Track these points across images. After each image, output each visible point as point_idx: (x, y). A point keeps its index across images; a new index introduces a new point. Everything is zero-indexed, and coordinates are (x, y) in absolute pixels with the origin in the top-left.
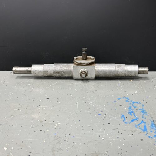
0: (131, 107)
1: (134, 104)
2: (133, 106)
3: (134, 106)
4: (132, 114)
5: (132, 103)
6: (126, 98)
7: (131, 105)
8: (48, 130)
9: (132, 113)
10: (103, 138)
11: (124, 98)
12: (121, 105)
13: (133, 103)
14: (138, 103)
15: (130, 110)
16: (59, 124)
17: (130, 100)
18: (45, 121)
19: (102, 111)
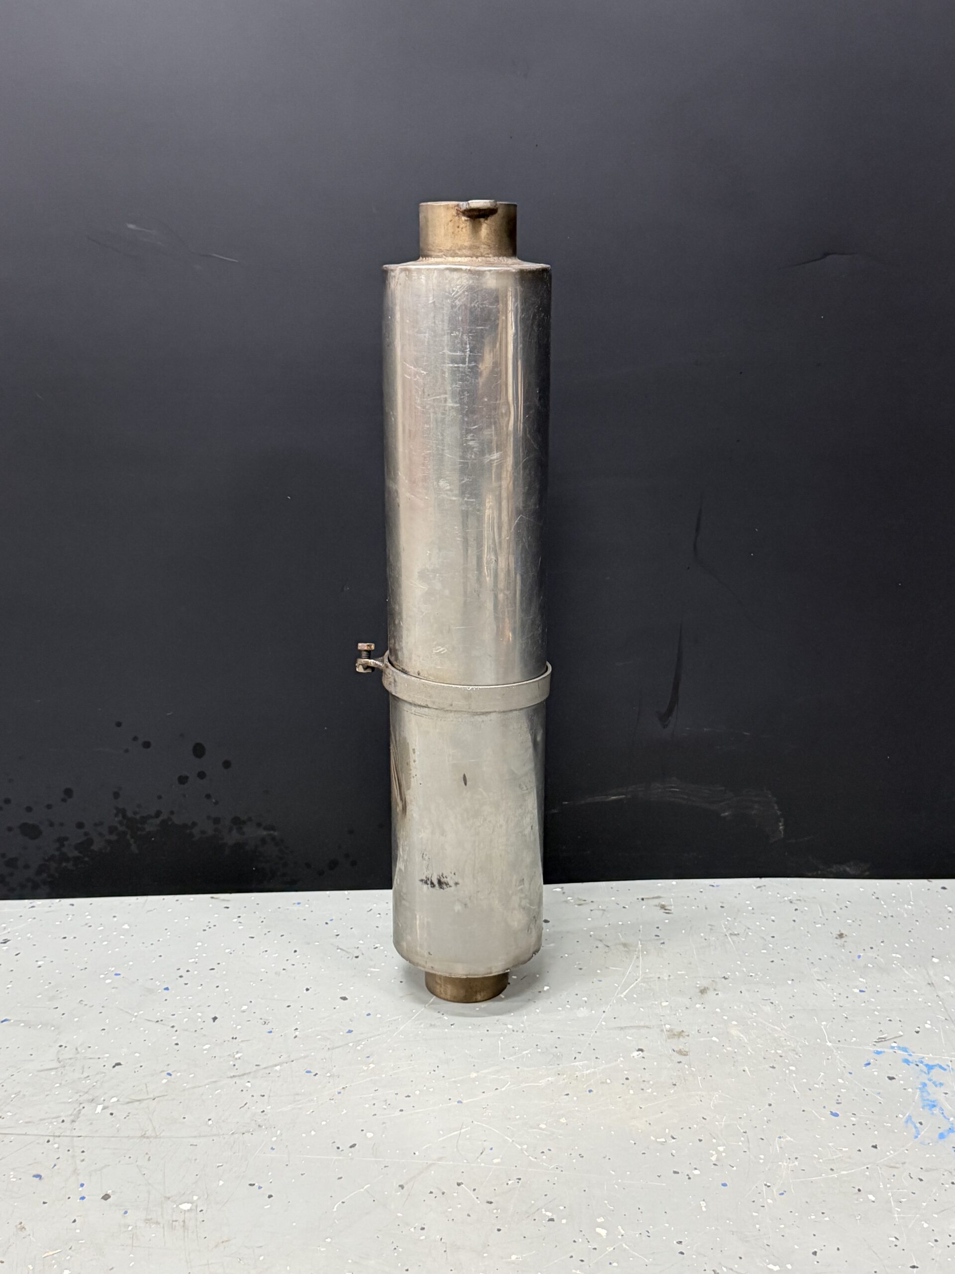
0: (925, 1085)
1: (933, 1072)
2: (930, 1080)
3: (934, 1079)
4: (936, 1111)
5: (925, 1069)
6: (899, 1048)
7: (924, 1078)
8: (697, 1172)
9: (934, 1106)
10: (871, 1197)
11: (894, 1047)
13: (930, 1067)
14: (945, 1070)
15: (925, 1094)
16: (721, 1149)
17: (914, 1058)
18: (674, 1138)
19: (838, 1100)
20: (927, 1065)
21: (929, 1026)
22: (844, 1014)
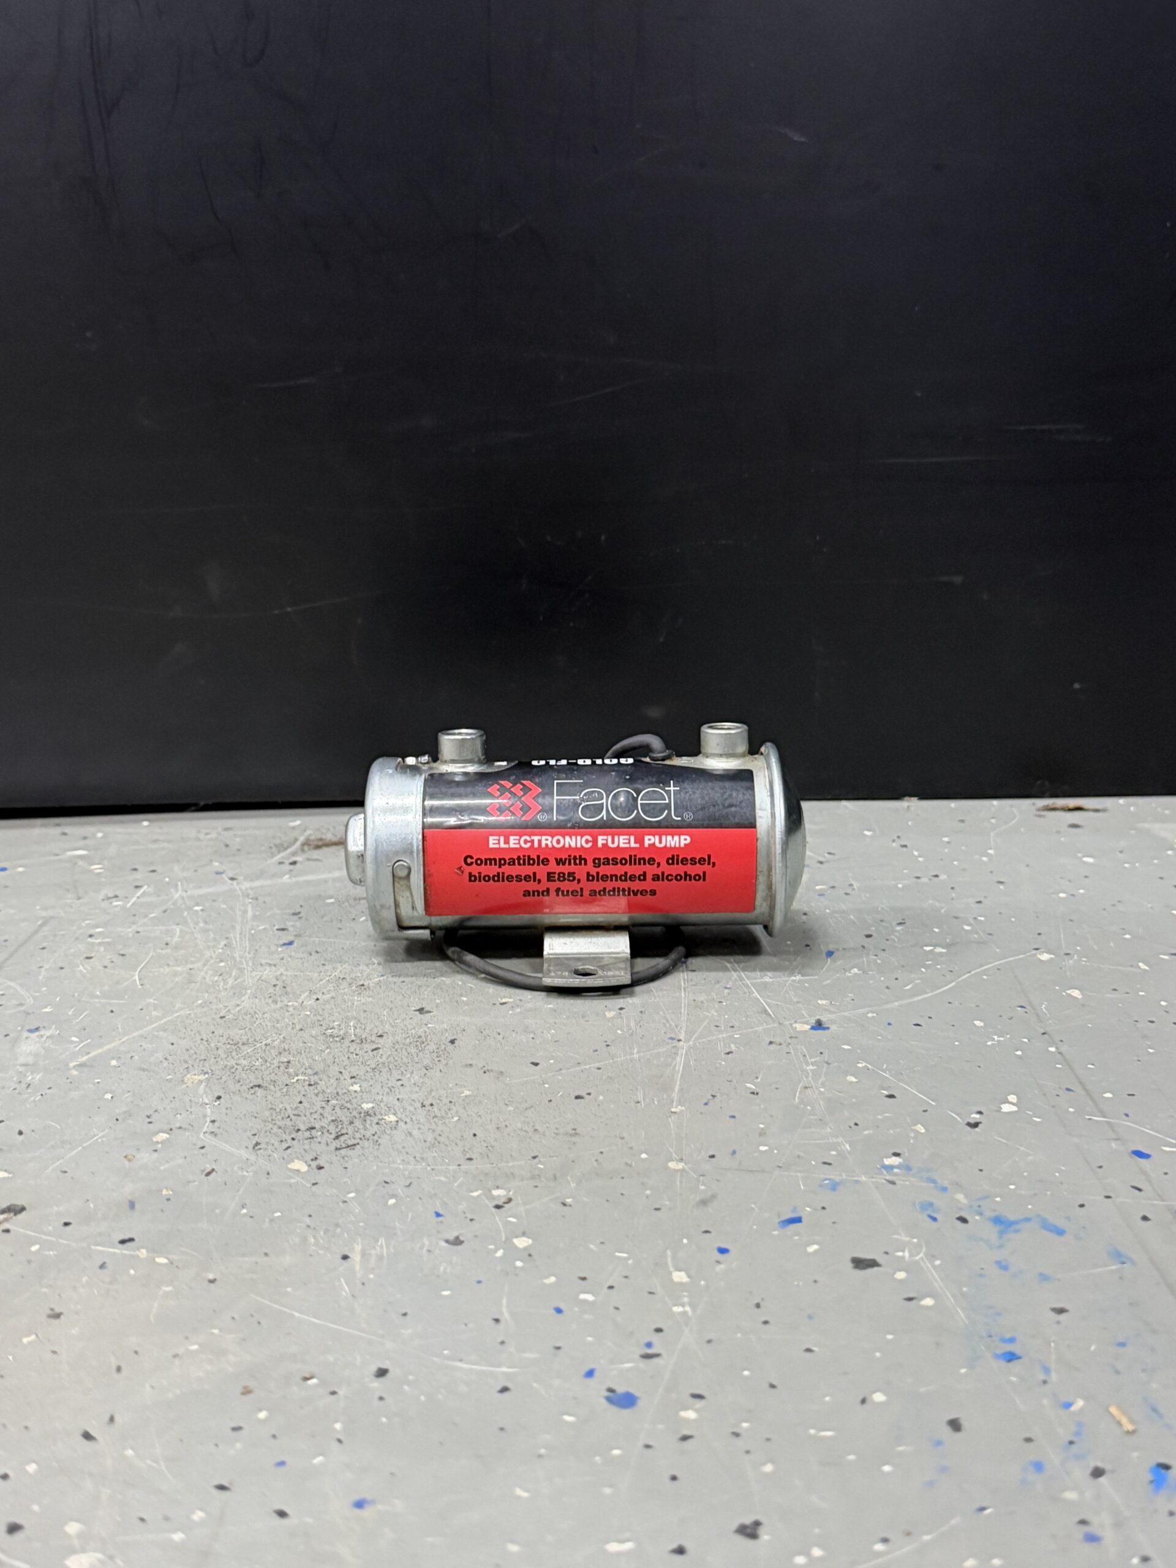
1: (1014, 1241)
5: (991, 1232)
7: (983, 1261)
11: (890, 1168)
12: (873, 1264)
13: (1004, 1225)
14: (1060, 1232)
19: (649, 1345)
20: (998, 1220)
21: (1015, 1108)
22: (749, 1085)
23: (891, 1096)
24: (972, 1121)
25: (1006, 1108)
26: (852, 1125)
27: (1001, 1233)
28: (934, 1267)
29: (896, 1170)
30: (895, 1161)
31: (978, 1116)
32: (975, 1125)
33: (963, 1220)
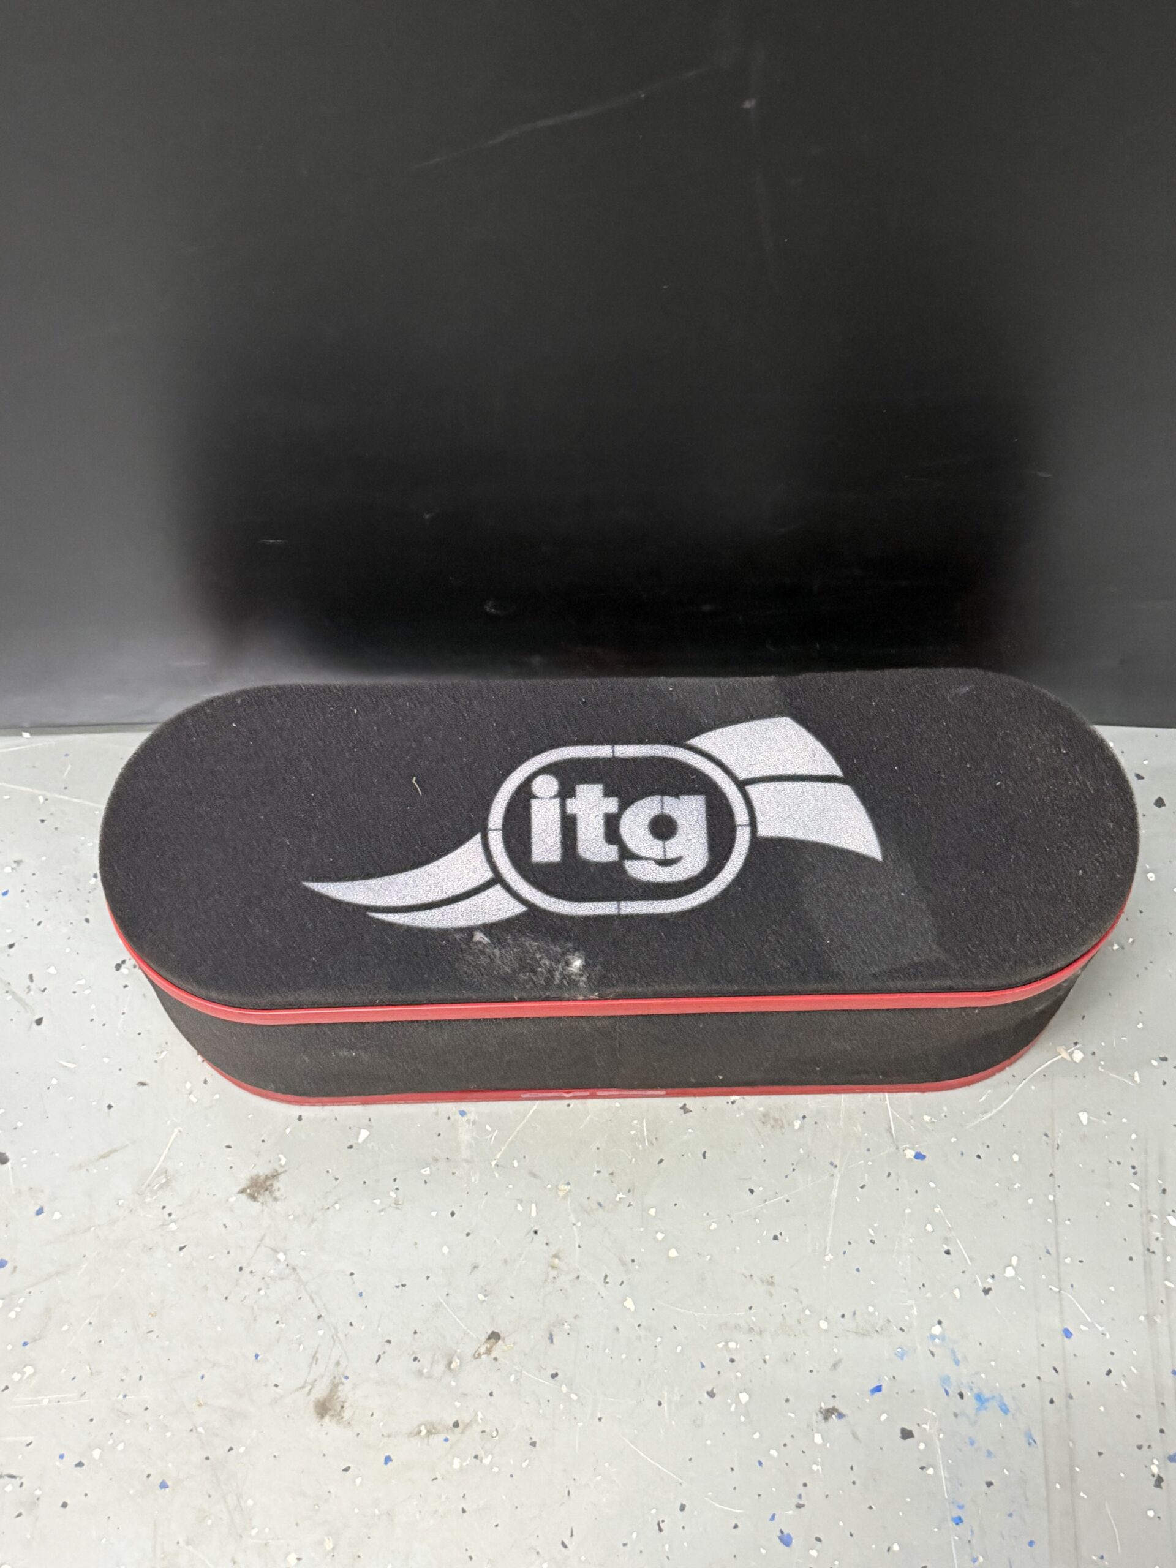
12: (910, 1434)
22: (870, 1231)
23: (948, 1252)
24: (987, 1287)
25: (1010, 1272)
26: (921, 1285)
27: (978, 1409)
28: (939, 1439)
29: (937, 1341)
30: (937, 1330)
31: (990, 1280)
32: (987, 1291)
33: (961, 1395)
